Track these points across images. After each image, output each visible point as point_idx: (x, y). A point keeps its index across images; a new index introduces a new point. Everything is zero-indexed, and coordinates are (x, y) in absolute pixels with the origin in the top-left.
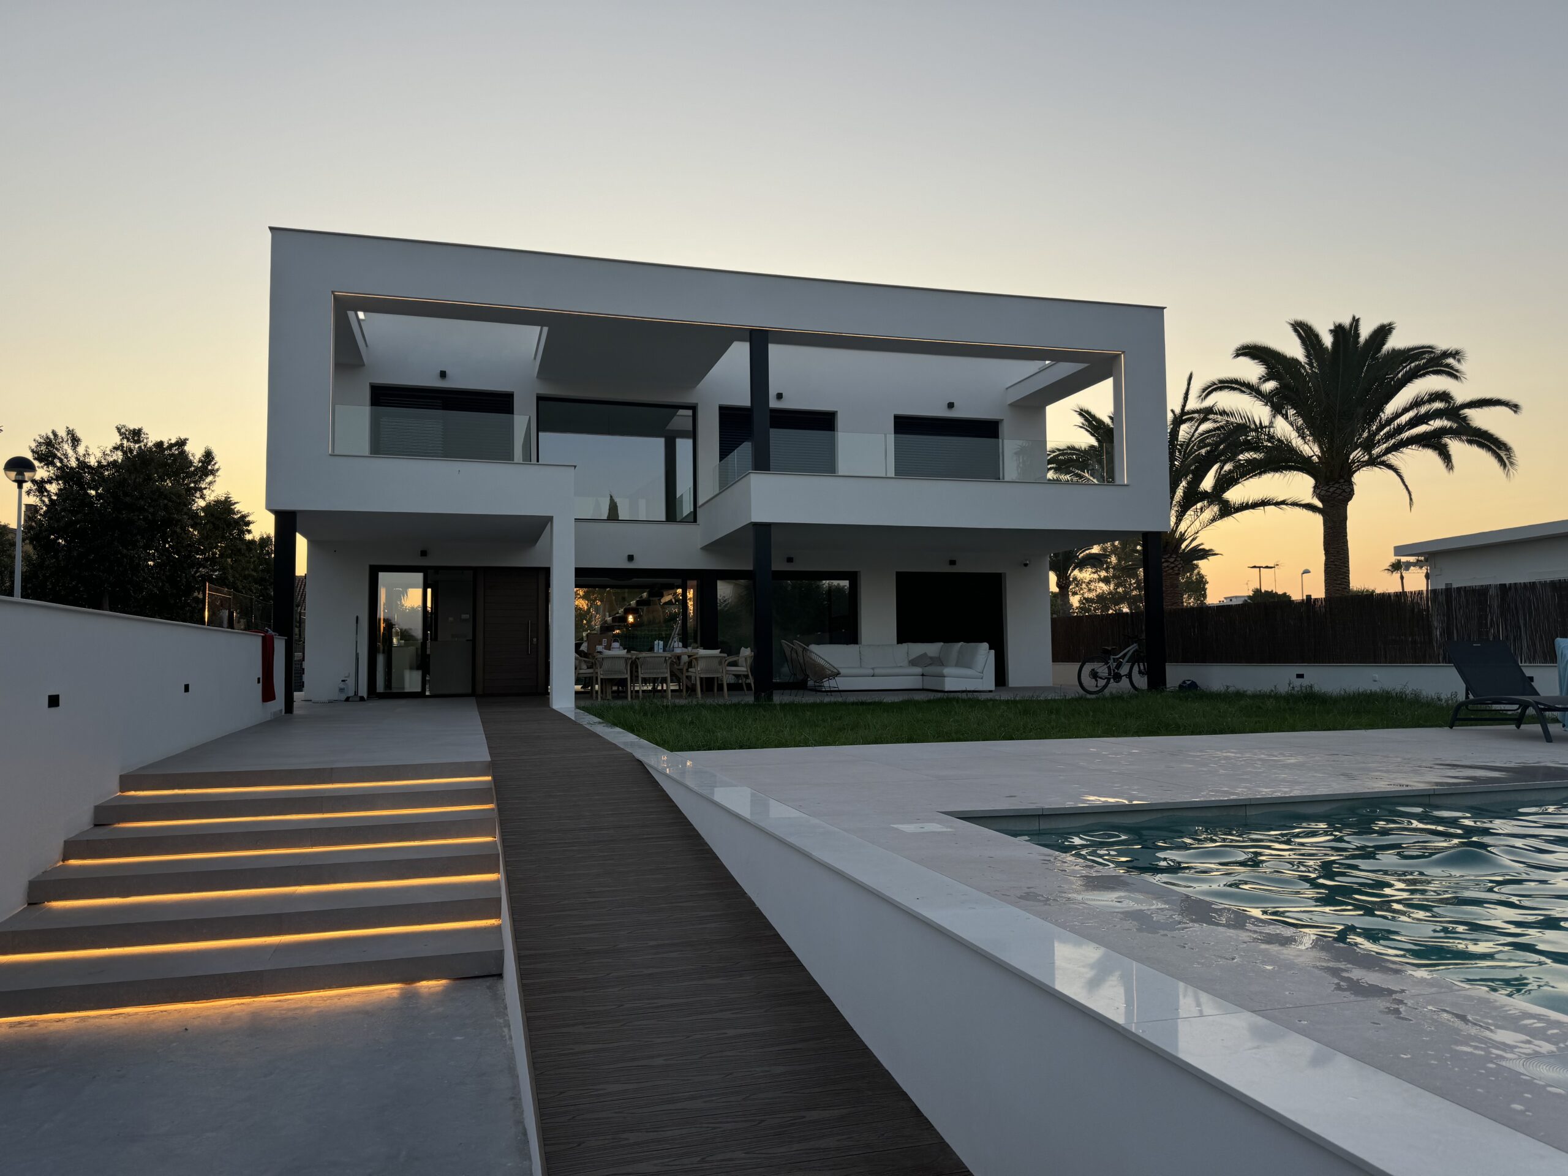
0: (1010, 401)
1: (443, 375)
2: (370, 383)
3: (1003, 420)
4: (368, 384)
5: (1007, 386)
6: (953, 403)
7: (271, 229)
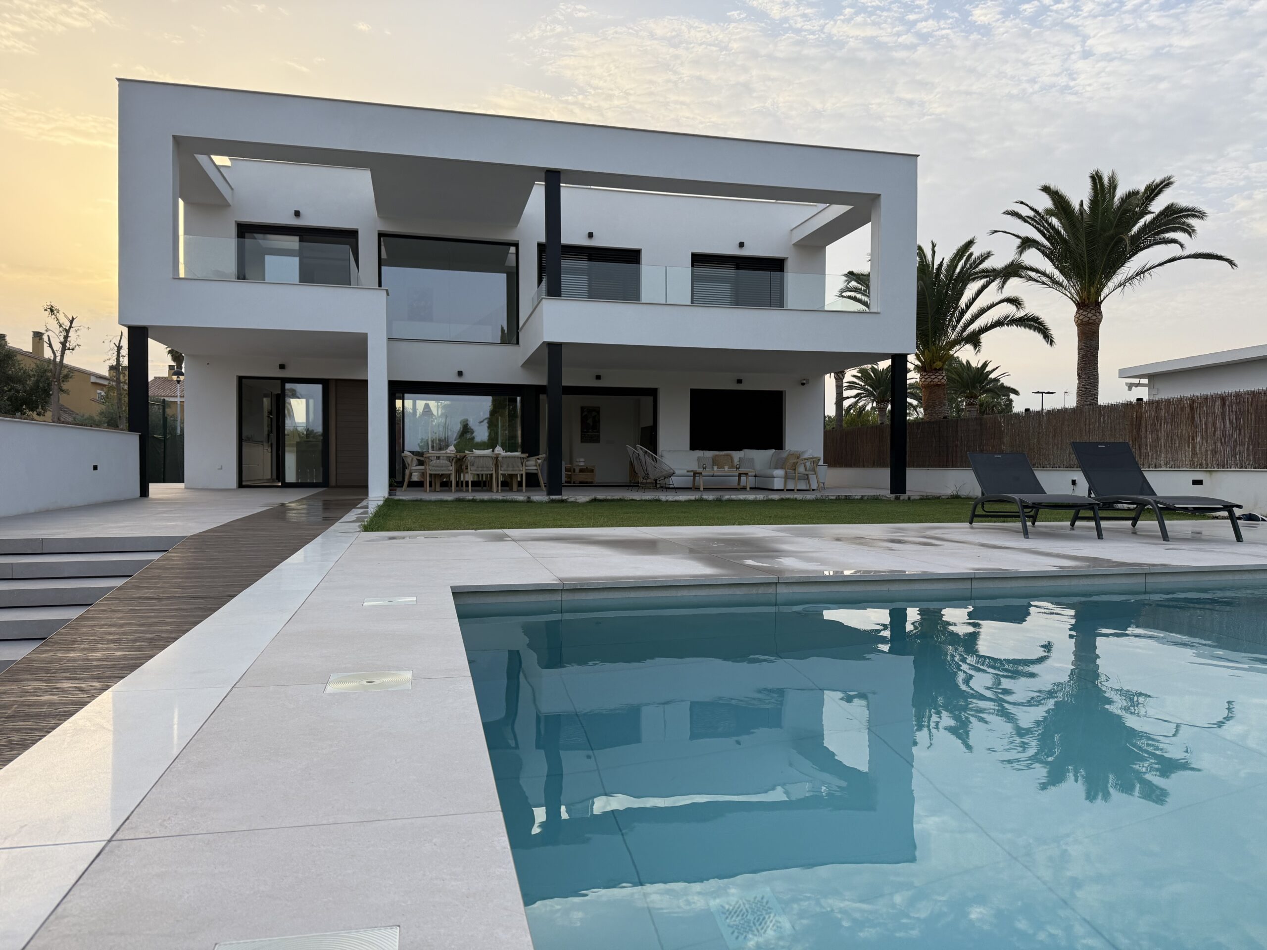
0: (795, 240)
1: (297, 214)
2: (236, 221)
3: (788, 258)
4: (234, 223)
5: (792, 228)
6: (744, 243)
7: (118, 79)
